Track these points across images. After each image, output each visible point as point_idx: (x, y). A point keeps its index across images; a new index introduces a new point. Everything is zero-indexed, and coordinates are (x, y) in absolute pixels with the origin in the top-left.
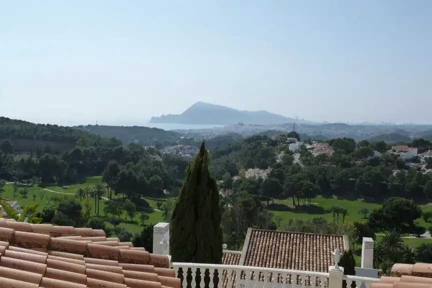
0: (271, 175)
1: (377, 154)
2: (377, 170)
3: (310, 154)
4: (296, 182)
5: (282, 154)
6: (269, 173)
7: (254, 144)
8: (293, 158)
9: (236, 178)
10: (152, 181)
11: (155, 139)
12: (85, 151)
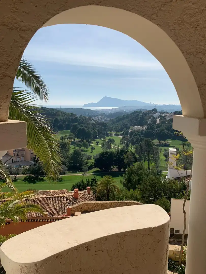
0: (147, 129)
3: (165, 119)
4: (161, 132)
6: (146, 127)
7: (136, 115)
8: (157, 120)
9: (130, 131)
10: (94, 132)
11: (88, 114)
12: (60, 119)
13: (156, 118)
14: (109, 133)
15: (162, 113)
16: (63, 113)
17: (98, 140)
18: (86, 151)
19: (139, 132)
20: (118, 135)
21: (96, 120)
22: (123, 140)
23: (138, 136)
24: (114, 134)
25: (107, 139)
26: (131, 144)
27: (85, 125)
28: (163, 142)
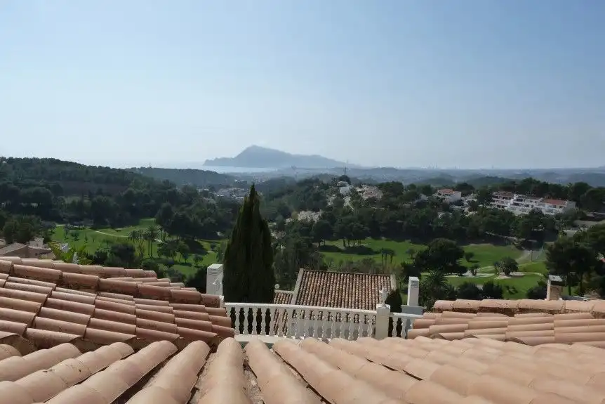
0: (323, 217)
1: (424, 197)
2: (423, 212)
4: (346, 224)
5: (334, 197)
6: (321, 215)
7: (306, 187)
8: (344, 201)
9: (288, 221)
11: (209, 182)
12: (138, 194)
13: (344, 194)
18: (184, 264)
19: (304, 225)
21: (222, 197)
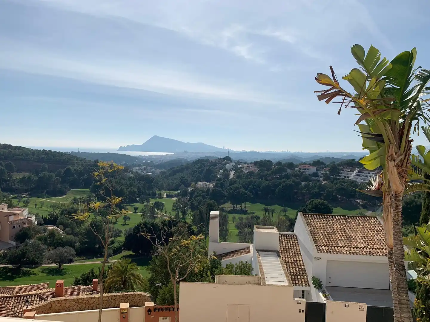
0: (215, 186)
3: (242, 171)
4: (234, 191)
5: (221, 171)
6: (214, 184)
7: (200, 165)
8: (230, 174)
9: (190, 189)
10: (130, 192)
11: (125, 162)
12: (75, 170)
13: (229, 169)
14: (158, 192)
15: (238, 163)
16: (81, 161)
17: (136, 205)
18: (115, 223)
19: (203, 192)
20: (171, 196)
21: (137, 172)
22: (176, 203)
23: (200, 198)
24: (165, 194)
25: (152, 202)
26: (190, 210)
27: (117, 180)
28: (239, 207)
